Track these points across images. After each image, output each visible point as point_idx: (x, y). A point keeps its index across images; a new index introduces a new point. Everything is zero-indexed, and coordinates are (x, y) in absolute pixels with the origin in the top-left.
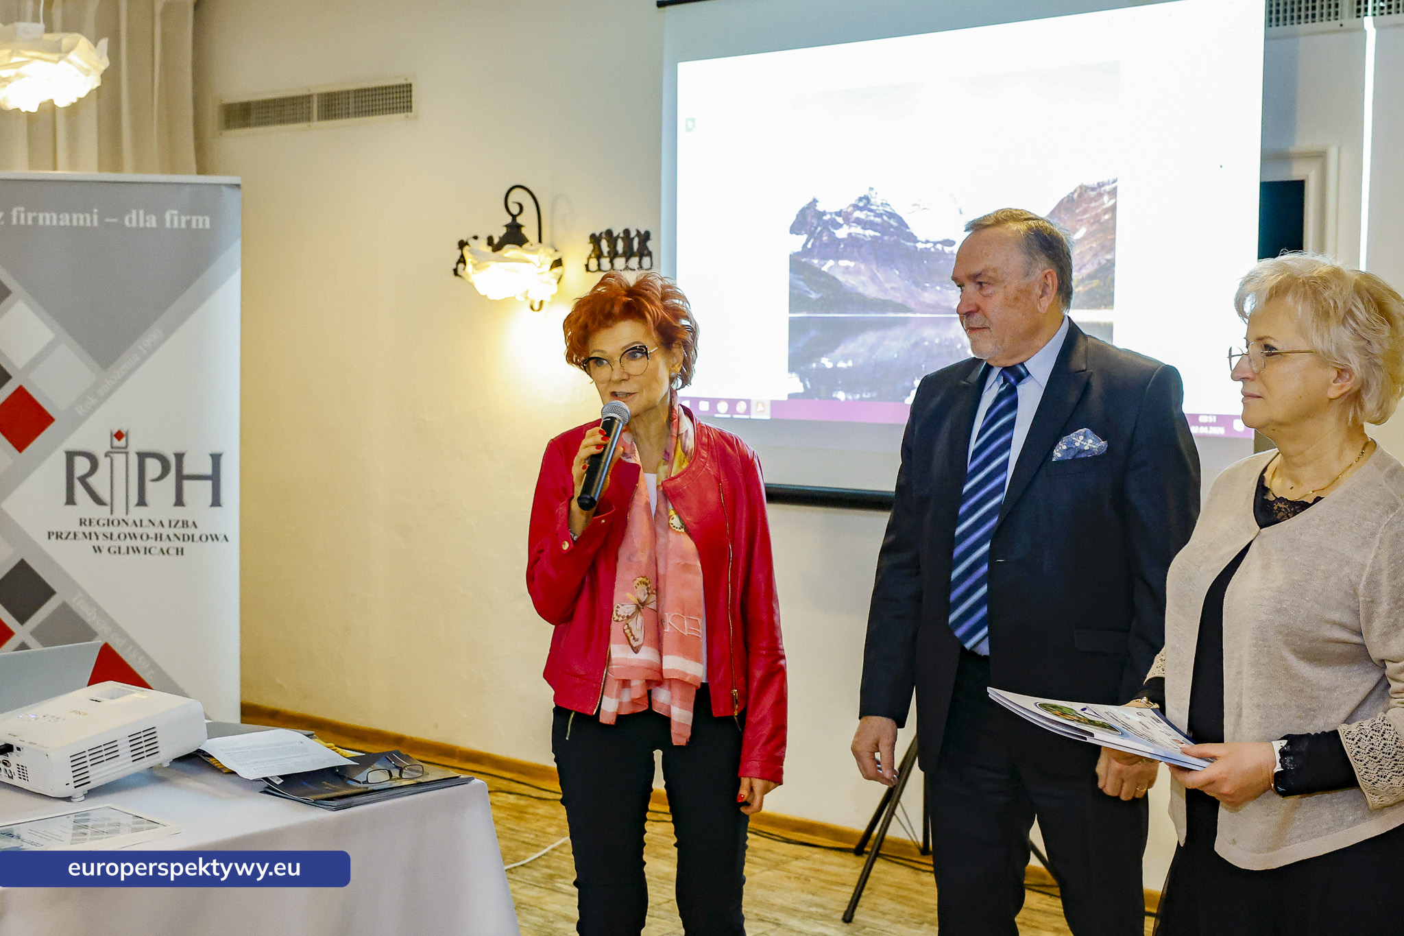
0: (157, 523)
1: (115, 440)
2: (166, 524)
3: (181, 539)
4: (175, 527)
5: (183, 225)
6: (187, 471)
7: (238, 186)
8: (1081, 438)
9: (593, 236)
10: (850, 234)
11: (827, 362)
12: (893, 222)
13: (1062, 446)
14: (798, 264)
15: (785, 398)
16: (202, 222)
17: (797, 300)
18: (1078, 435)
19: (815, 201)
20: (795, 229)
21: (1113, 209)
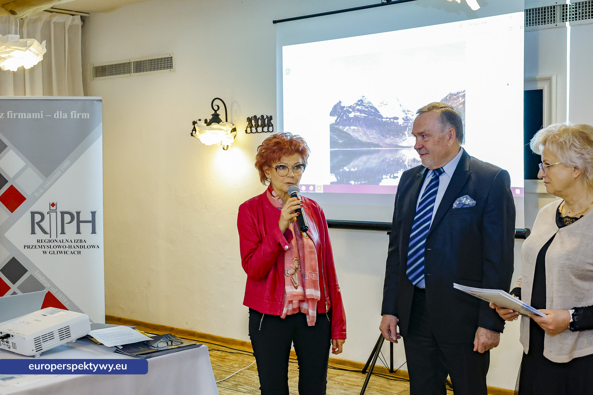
0: (69, 241)
1: (51, 207)
2: (73, 241)
3: (80, 248)
4: (77, 242)
5: (78, 117)
6: (81, 219)
7: (101, 100)
8: (465, 199)
9: (248, 119)
10: (355, 116)
11: (346, 169)
12: (372, 110)
13: (457, 202)
14: (333, 128)
15: (329, 184)
16: (86, 116)
17: (333, 143)
18: (464, 198)
19: (340, 102)
20: (332, 114)
21: (464, 103)
